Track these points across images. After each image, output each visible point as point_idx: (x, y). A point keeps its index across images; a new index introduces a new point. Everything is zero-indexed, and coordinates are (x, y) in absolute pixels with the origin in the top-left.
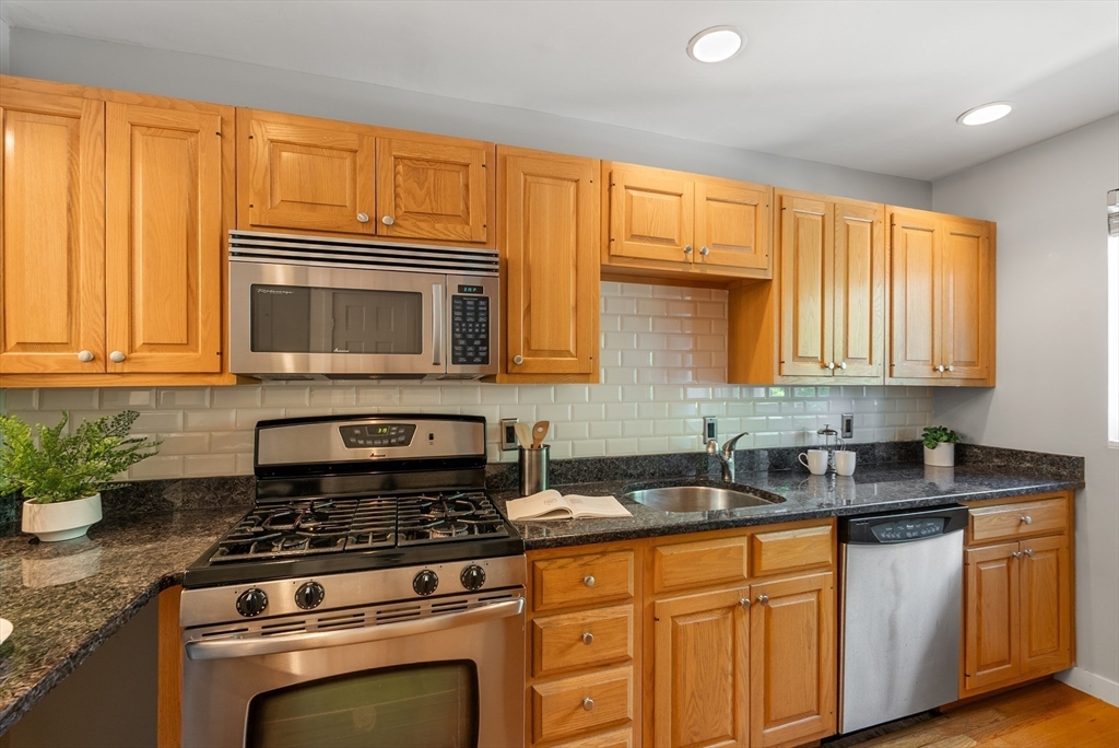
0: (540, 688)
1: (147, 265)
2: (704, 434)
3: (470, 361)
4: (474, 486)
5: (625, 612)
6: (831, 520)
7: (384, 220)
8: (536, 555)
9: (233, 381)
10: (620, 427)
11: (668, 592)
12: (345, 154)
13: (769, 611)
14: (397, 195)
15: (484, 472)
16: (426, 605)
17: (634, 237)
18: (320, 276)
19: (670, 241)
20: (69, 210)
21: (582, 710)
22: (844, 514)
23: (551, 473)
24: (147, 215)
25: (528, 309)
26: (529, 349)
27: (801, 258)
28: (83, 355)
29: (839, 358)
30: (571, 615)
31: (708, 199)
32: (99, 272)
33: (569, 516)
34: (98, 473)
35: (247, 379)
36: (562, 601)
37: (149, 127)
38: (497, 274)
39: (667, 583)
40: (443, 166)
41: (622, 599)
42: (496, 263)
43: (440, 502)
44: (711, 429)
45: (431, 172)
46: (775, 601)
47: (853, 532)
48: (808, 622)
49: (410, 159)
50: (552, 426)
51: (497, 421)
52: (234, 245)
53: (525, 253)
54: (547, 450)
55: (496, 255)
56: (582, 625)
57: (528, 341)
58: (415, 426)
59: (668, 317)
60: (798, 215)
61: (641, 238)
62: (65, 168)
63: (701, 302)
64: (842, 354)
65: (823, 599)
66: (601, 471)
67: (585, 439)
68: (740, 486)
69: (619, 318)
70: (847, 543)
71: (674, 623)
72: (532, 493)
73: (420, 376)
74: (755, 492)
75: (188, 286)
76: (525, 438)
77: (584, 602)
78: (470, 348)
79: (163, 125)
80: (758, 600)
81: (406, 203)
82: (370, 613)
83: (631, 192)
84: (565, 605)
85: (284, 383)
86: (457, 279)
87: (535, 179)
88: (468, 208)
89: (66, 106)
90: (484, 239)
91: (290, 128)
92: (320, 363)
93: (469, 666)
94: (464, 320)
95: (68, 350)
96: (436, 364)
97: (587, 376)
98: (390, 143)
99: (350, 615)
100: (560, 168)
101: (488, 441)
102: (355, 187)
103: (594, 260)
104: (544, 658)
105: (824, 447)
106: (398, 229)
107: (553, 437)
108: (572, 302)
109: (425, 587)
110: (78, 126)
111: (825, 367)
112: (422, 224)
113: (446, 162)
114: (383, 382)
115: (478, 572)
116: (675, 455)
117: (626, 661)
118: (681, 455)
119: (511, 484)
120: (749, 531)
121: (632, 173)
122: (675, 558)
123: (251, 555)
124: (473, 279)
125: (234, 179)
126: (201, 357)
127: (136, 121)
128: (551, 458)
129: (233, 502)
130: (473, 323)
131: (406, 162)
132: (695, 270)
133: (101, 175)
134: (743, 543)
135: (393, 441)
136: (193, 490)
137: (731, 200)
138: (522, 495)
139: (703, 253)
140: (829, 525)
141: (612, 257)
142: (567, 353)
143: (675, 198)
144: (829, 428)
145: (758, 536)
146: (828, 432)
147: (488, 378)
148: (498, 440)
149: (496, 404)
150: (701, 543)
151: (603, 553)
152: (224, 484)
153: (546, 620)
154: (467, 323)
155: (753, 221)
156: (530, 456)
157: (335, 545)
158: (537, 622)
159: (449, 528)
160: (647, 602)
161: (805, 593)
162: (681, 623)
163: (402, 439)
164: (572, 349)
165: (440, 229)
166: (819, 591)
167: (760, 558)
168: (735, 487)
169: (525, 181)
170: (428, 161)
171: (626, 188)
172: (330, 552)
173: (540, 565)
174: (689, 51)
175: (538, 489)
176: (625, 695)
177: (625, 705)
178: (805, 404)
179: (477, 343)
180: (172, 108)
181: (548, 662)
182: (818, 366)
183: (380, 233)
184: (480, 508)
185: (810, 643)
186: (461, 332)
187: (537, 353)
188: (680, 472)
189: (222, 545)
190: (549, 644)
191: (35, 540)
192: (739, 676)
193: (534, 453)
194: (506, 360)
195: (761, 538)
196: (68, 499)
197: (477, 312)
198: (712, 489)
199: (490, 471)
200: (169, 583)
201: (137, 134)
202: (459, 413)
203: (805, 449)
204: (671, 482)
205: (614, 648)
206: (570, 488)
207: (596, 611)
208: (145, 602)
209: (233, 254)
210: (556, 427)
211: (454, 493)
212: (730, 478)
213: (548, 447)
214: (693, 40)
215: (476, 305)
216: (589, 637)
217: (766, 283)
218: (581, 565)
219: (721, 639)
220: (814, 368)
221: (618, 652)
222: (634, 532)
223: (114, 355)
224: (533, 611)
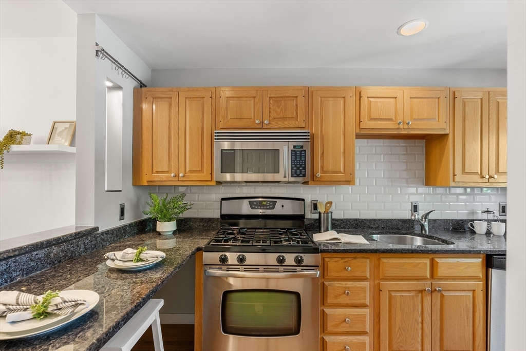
0: (327, 311)
1: (190, 144)
2: (411, 210)
3: (298, 176)
4: (300, 227)
5: (365, 285)
6: (481, 256)
7: (265, 122)
8: (325, 255)
9: (214, 183)
10: (367, 206)
11: (387, 279)
12: (251, 99)
13: (442, 296)
14: (270, 112)
15: (304, 222)
16: (281, 268)
17: (372, 119)
18: (238, 145)
19: (390, 120)
20: (169, 128)
21: (345, 323)
22: (490, 253)
23: (333, 224)
24: (190, 128)
25: (322, 154)
26: (323, 170)
27: (467, 121)
28: (172, 175)
29: (492, 172)
30: (340, 282)
31: (411, 98)
32: (177, 148)
33: (340, 241)
34: (175, 214)
35: (219, 183)
36: (336, 275)
37: (190, 98)
38: (309, 140)
39: (386, 275)
40: (287, 99)
41: (364, 279)
42: (309, 136)
43: (286, 232)
44: (415, 208)
45: (283, 101)
46: (446, 292)
47: (495, 262)
48: (467, 305)
49: (274, 97)
50: (334, 204)
51: (310, 201)
52: (215, 136)
53: (321, 131)
54: (331, 214)
55: (309, 133)
56: (345, 287)
57: (322, 168)
58: (276, 202)
59: (391, 154)
60: (465, 100)
61: (375, 119)
62: (168, 115)
63: (409, 146)
64: (494, 170)
65: (476, 296)
66: (357, 225)
67: (349, 210)
68: (430, 236)
69: (366, 156)
70: (492, 268)
71: (390, 294)
72: (324, 231)
73: (279, 182)
74: (439, 239)
75: (202, 151)
76: (321, 208)
77: (346, 278)
78: (298, 171)
79: (194, 97)
80: (435, 290)
81: (273, 115)
82: (261, 268)
83: (370, 99)
84: (338, 278)
85: (229, 184)
86: (293, 143)
87: (325, 99)
88: (297, 114)
89: (169, 95)
90: (304, 126)
91: (233, 92)
92: (238, 177)
93: (297, 295)
94: (296, 160)
95: (169, 173)
96: (285, 177)
97: (349, 182)
98: (267, 92)
99: (254, 268)
100: (337, 93)
101: (306, 209)
102: (255, 111)
103: (352, 130)
104: (328, 298)
105: (485, 220)
106: (270, 125)
107: (334, 208)
108: (342, 150)
109: (281, 261)
110: (171, 100)
111: (483, 177)
112: (279, 122)
113: (288, 97)
114: (264, 184)
115: (301, 258)
116: (395, 219)
117: (366, 306)
118: (398, 220)
119: (315, 228)
120: (431, 256)
121: (371, 91)
122: (389, 263)
123: (223, 243)
124: (299, 143)
125: (215, 112)
126: (205, 175)
127: (187, 97)
128: (333, 218)
129: (213, 227)
130: (299, 161)
131: (273, 99)
132: (403, 132)
133: (177, 116)
134: (428, 261)
135: (268, 207)
136: (201, 222)
137: (424, 97)
138: (320, 232)
139: (408, 124)
140: (480, 258)
141: (361, 129)
142: (340, 172)
143: (392, 99)
144: (489, 210)
145: (436, 259)
146: (488, 212)
147: (306, 183)
148: (310, 209)
149: (310, 194)
150: (404, 259)
151: (355, 258)
152: (210, 220)
153: (329, 283)
154: (297, 161)
155: (437, 106)
156: (324, 216)
157: (249, 243)
158: (325, 283)
159: (290, 241)
160: (377, 282)
161: (465, 290)
162: (393, 294)
163: (271, 206)
164: (342, 170)
165: (286, 123)
166: (474, 290)
167: (437, 270)
168: (427, 237)
169: (321, 101)
170: (281, 97)
171: (368, 97)
172: (247, 245)
173: (327, 260)
174: (398, 32)
175: (327, 230)
176: (365, 321)
177: (365, 325)
178: (474, 197)
179: (301, 168)
180: (197, 91)
181: (330, 300)
182: (478, 177)
183: (263, 127)
184: (302, 235)
185: (468, 315)
186: (294, 164)
187: (327, 172)
188: (398, 228)
189: (213, 239)
190: (331, 293)
191: (159, 234)
192: (425, 325)
193: (325, 215)
194: (313, 175)
195: (437, 260)
196: (169, 221)
197: (301, 156)
198: (415, 237)
199: (307, 222)
200: (199, 249)
201: (187, 101)
202: (293, 197)
203: (473, 221)
204: (393, 232)
205: (360, 299)
206: (342, 231)
207: (352, 282)
208: (193, 254)
209: (215, 139)
210: (336, 205)
211: (292, 229)
212: (426, 232)
213: (331, 213)
214: (399, 28)
215: (301, 153)
216: (348, 293)
217: (445, 136)
218: (345, 262)
219: (415, 305)
220: (477, 178)
221: (362, 301)
222: (369, 250)
223: (181, 175)
224: (324, 278)
